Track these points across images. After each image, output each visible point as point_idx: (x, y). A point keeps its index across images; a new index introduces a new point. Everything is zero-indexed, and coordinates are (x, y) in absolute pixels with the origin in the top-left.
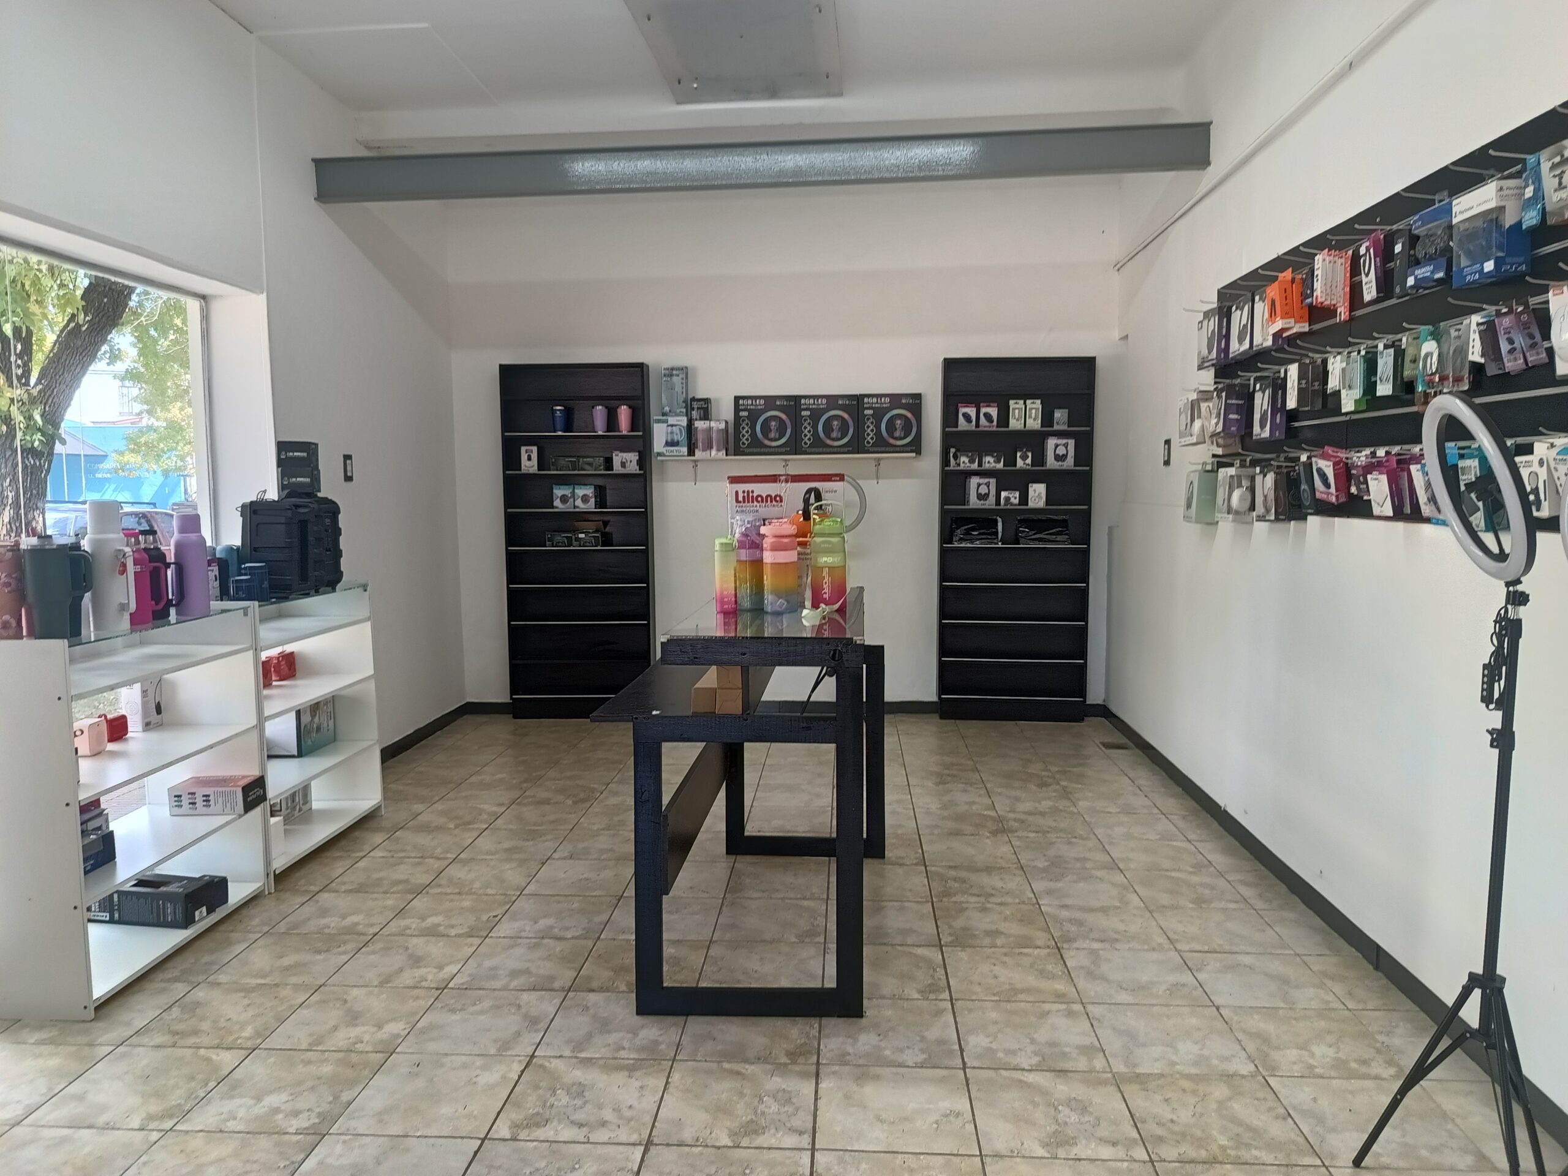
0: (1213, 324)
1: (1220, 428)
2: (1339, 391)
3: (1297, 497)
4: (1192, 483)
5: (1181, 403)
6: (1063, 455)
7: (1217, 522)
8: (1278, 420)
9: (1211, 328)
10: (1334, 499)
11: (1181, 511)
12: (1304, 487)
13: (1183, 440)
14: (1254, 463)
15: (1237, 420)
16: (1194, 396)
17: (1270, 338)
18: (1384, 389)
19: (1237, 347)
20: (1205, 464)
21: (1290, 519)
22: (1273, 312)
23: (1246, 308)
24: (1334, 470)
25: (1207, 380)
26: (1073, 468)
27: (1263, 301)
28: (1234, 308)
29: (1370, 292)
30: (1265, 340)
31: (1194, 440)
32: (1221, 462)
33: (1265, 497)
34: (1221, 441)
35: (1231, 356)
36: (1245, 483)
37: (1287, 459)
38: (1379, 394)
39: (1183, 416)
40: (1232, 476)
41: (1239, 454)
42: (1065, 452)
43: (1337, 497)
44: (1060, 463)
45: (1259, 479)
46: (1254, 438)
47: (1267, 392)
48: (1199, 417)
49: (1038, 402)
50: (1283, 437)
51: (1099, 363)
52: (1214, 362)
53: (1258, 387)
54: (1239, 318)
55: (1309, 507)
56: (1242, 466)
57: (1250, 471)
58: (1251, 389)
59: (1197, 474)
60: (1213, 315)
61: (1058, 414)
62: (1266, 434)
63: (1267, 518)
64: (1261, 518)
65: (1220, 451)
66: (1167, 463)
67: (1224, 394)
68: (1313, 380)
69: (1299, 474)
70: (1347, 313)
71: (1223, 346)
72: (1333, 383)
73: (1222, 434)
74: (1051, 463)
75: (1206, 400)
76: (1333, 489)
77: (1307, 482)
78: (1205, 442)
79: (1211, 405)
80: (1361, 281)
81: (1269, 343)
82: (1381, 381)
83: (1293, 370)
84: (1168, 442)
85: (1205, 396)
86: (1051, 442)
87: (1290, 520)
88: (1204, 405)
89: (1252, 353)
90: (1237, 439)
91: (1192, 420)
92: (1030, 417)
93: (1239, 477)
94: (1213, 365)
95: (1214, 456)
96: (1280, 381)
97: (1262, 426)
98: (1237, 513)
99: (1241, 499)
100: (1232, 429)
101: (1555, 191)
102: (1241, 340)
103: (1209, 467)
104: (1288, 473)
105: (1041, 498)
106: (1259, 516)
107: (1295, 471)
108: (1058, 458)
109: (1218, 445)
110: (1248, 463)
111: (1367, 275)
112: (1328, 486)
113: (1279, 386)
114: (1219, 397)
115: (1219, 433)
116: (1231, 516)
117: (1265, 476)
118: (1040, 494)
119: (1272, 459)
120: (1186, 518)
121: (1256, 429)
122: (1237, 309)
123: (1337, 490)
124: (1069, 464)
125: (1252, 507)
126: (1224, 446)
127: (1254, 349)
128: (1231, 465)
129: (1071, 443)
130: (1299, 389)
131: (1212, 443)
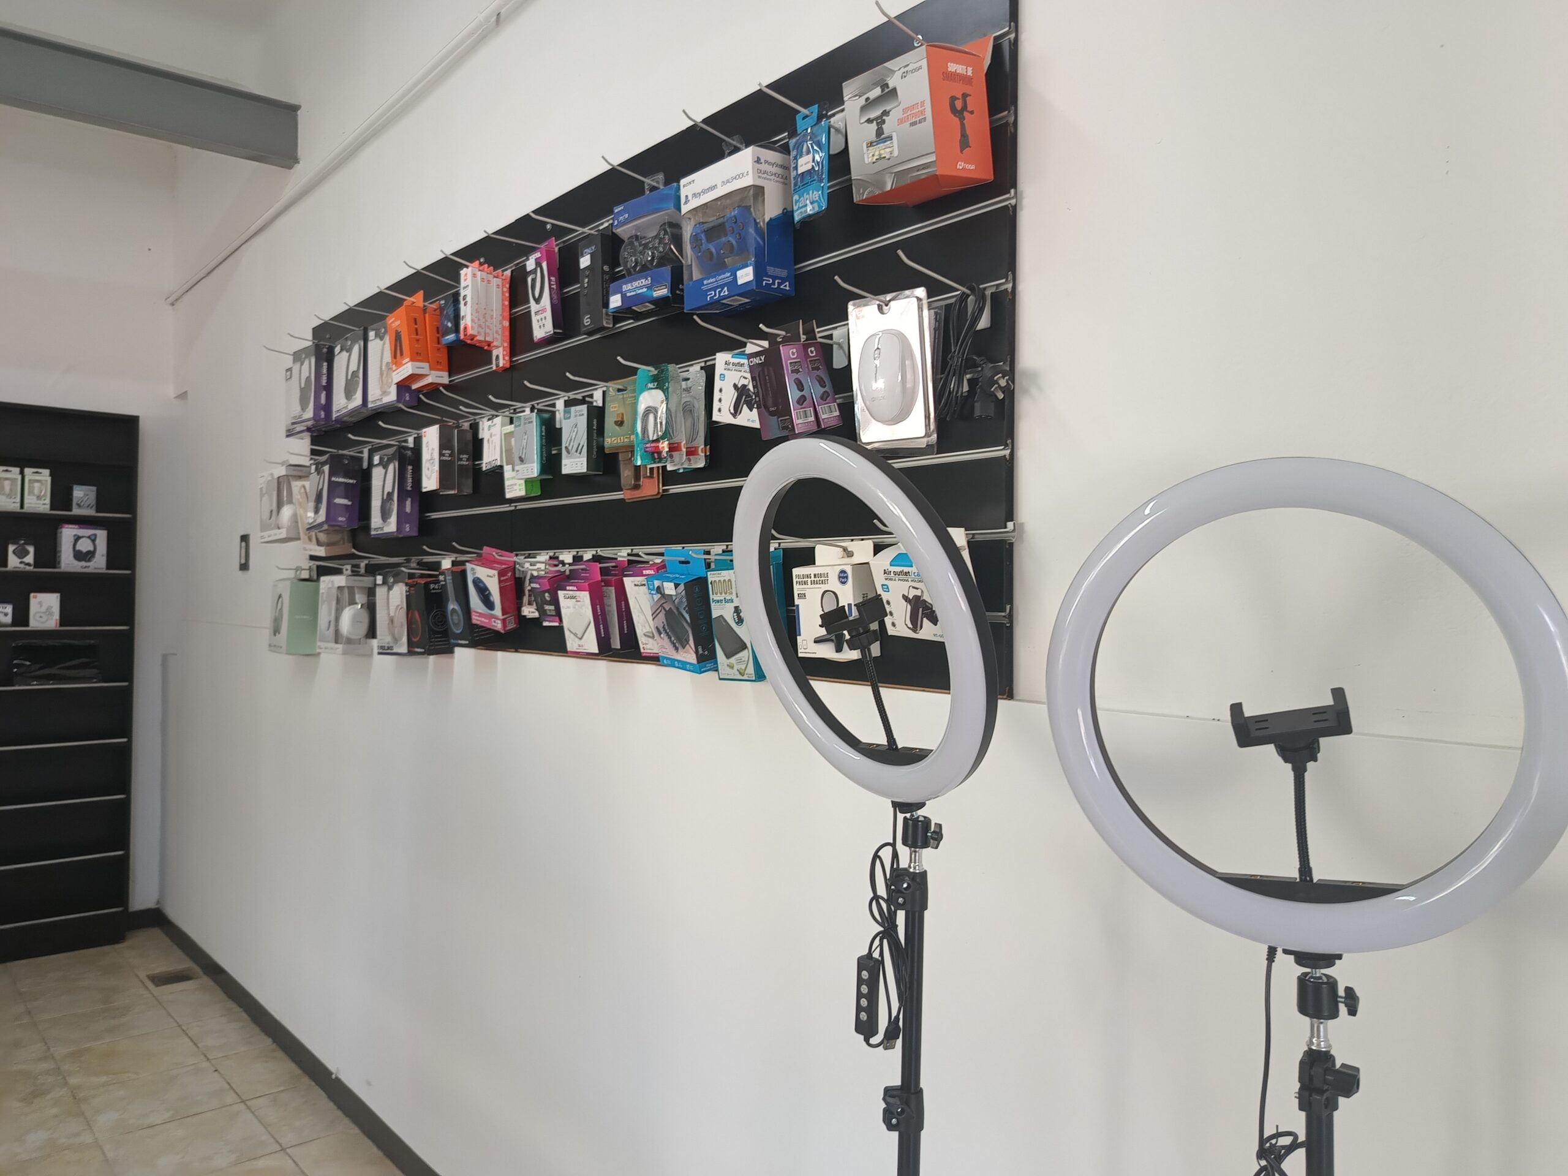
0: (308, 368)
1: (322, 517)
2: (501, 467)
3: (442, 618)
4: (280, 596)
5: (262, 480)
6: (89, 552)
7: (319, 654)
8: (408, 509)
9: (305, 374)
10: (498, 626)
11: (266, 633)
12: (452, 606)
13: (265, 534)
14: (372, 570)
15: (346, 506)
16: (282, 471)
17: (393, 390)
18: (574, 464)
19: (343, 404)
20: (298, 569)
21: (429, 652)
22: (397, 353)
23: (356, 350)
24: (500, 582)
25: (300, 449)
26: (104, 571)
27: (382, 339)
28: (337, 349)
29: (542, 325)
30: (385, 393)
31: (283, 534)
32: (323, 568)
33: (392, 621)
34: (322, 537)
35: (334, 415)
36: (361, 598)
37: (422, 565)
38: (565, 470)
39: (266, 499)
40: (340, 588)
41: (353, 556)
42: (91, 548)
43: (504, 621)
44: (83, 564)
45: (381, 592)
46: (373, 533)
47: (391, 467)
48: (290, 501)
49: (46, 472)
50: (415, 534)
51: (144, 426)
52: (310, 423)
53: (376, 459)
54: (345, 362)
55: (460, 637)
56: (355, 573)
57: (367, 581)
58: (365, 465)
59: (288, 583)
60: (308, 356)
61: (79, 493)
62: (391, 526)
63: (395, 650)
64: (385, 651)
65: (321, 552)
66: (244, 567)
67: (326, 468)
68: (460, 452)
69: (444, 587)
70: (507, 358)
71: (323, 401)
72: (491, 456)
73: (325, 527)
74: (67, 562)
75: (300, 478)
76: (498, 611)
77: (457, 600)
78: (299, 539)
79: (307, 484)
80: (529, 312)
81: (391, 397)
82: (568, 452)
83: (431, 436)
84: (245, 538)
85: (298, 472)
86: (68, 533)
87: (430, 654)
88: (296, 485)
89: (366, 413)
90: (346, 536)
91: (280, 506)
92: (31, 492)
93: (351, 589)
94: (308, 429)
95: (313, 558)
96: (409, 453)
97: (385, 516)
98: (349, 641)
99: (355, 620)
100: (340, 519)
101: (871, 144)
102: (349, 394)
103: (305, 575)
104: (427, 584)
105: (51, 614)
106: (382, 647)
107: (438, 582)
108: (79, 556)
109: (319, 543)
110: (362, 571)
111: (538, 301)
112: (490, 605)
113: (410, 460)
114: (319, 471)
115: (321, 524)
116: (340, 646)
117: (390, 588)
118: (49, 609)
119: (398, 565)
120: (273, 647)
121: (376, 520)
122: (342, 350)
123: (504, 612)
124: (99, 564)
125: (372, 633)
126: (328, 545)
127: (370, 405)
128: (338, 572)
129: (102, 535)
130: (441, 462)
131: (310, 539)
